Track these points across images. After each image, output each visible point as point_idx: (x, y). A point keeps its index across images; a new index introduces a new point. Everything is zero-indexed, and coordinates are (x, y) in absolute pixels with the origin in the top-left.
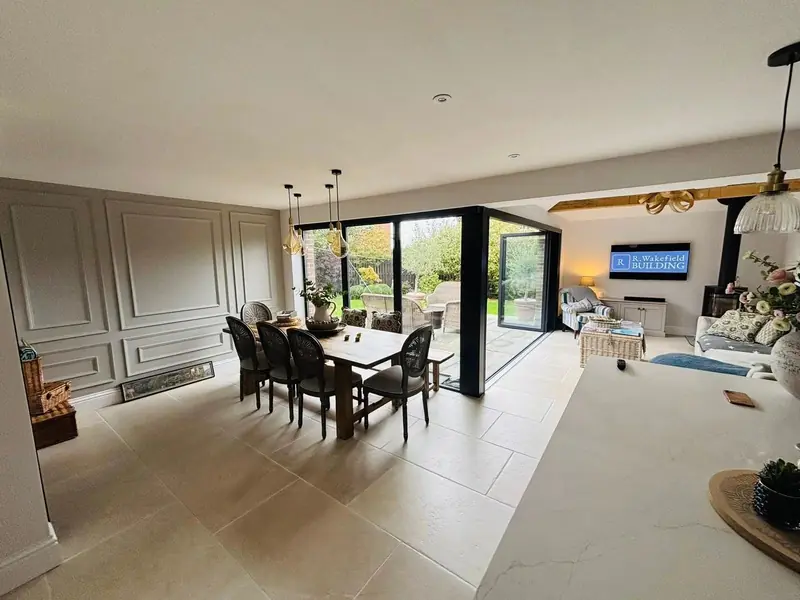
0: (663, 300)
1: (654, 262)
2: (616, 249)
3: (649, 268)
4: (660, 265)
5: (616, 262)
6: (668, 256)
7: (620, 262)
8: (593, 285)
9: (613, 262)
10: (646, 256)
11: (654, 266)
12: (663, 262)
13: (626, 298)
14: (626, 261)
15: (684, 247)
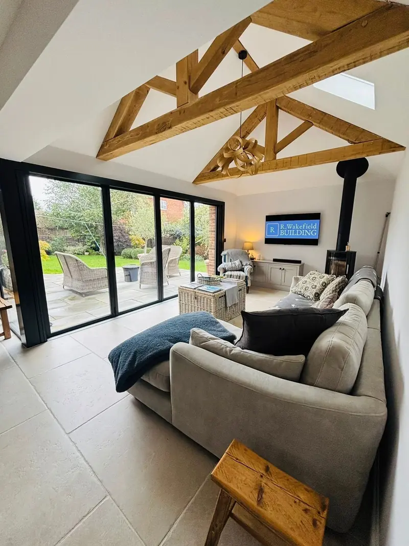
0: (299, 262)
1: (295, 230)
2: (269, 218)
3: (292, 235)
4: (299, 233)
5: (269, 229)
6: (305, 224)
7: (272, 230)
8: (252, 249)
9: (268, 230)
10: (290, 224)
11: (295, 232)
12: (302, 230)
13: (275, 260)
14: (276, 230)
15: (316, 216)
